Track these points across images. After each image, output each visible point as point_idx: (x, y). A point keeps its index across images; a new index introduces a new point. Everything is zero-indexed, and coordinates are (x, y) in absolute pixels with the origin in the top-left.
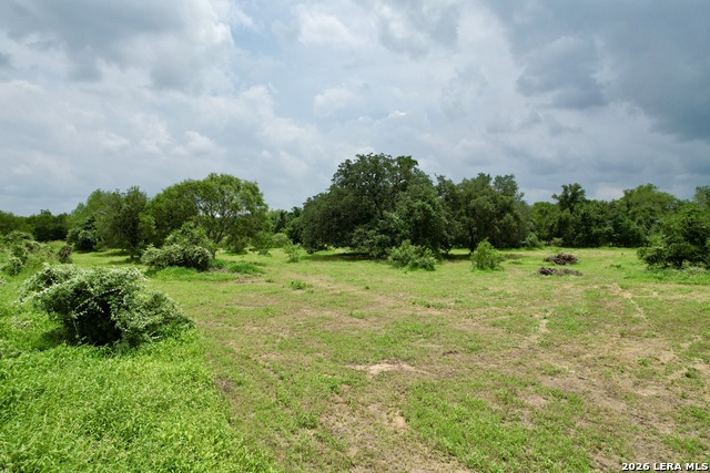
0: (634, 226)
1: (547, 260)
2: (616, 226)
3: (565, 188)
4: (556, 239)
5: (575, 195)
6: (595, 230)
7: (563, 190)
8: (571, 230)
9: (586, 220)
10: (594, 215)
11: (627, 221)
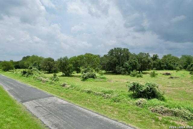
0: (171, 65)
1: (163, 74)
2: (167, 65)
3: (154, 55)
4: (154, 68)
5: (156, 57)
6: (162, 66)
7: (153, 56)
8: (156, 66)
9: (160, 63)
10: (161, 62)
11: (169, 64)
